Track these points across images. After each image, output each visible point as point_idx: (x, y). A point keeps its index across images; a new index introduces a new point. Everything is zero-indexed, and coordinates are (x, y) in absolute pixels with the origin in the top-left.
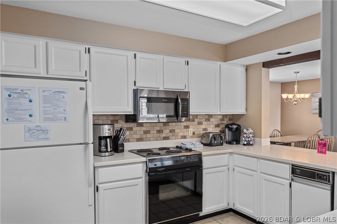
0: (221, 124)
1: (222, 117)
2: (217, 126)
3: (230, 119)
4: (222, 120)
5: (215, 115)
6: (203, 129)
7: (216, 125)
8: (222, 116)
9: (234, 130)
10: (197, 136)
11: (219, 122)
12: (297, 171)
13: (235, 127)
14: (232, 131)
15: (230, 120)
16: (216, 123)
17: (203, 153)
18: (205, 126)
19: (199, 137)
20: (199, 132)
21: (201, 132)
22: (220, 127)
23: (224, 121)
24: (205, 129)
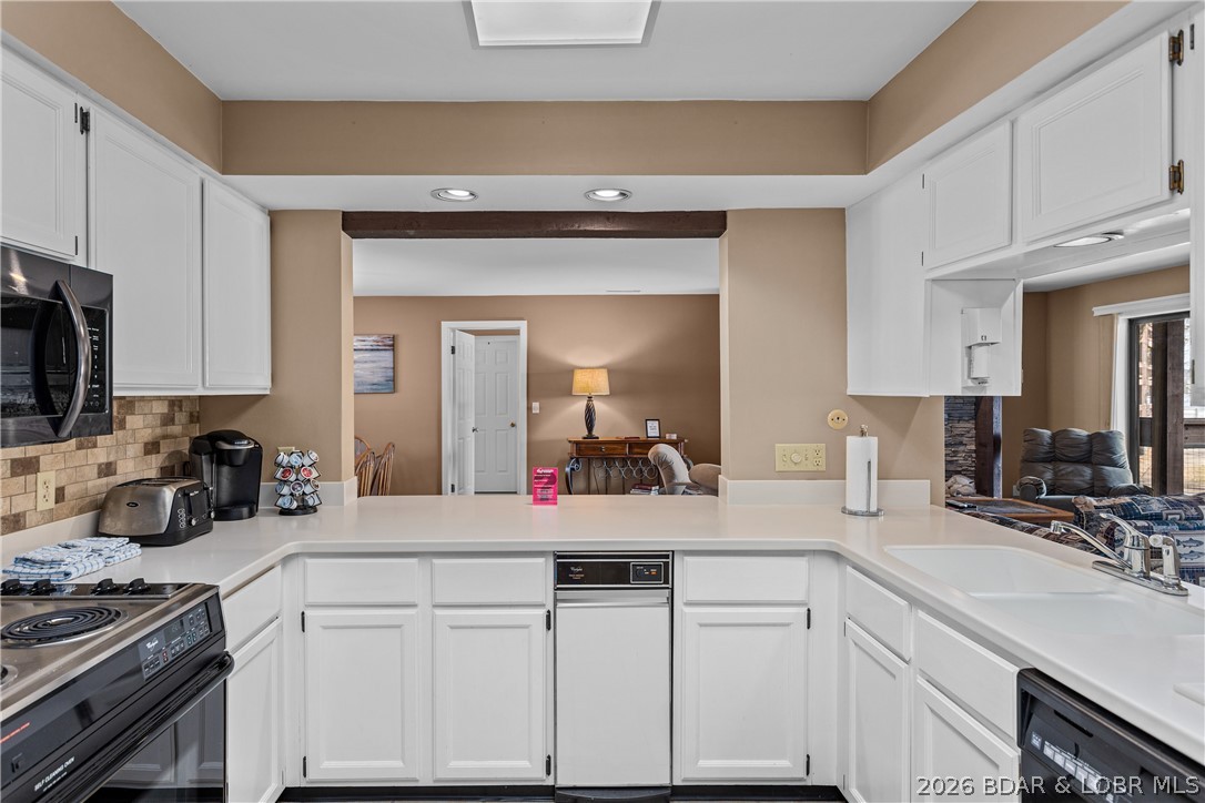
0: (165, 437)
1: (166, 411)
2: (150, 447)
3: (191, 415)
4: (168, 420)
5: (142, 399)
6: (100, 465)
7: (146, 444)
8: (166, 402)
9: (240, 460)
10: (73, 508)
11: (158, 431)
12: (572, 572)
13: (244, 446)
14: (231, 465)
15: (194, 418)
16: (146, 435)
17: (224, 586)
18: (108, 454)
19: (81, 511)
20: (82, 486)
21: (90, 484)
22: (162, 451)
23: (173, 424)
24: (107, 469)
